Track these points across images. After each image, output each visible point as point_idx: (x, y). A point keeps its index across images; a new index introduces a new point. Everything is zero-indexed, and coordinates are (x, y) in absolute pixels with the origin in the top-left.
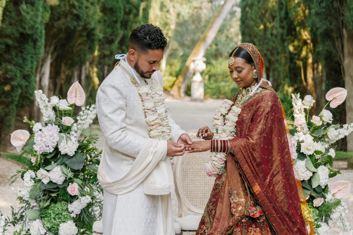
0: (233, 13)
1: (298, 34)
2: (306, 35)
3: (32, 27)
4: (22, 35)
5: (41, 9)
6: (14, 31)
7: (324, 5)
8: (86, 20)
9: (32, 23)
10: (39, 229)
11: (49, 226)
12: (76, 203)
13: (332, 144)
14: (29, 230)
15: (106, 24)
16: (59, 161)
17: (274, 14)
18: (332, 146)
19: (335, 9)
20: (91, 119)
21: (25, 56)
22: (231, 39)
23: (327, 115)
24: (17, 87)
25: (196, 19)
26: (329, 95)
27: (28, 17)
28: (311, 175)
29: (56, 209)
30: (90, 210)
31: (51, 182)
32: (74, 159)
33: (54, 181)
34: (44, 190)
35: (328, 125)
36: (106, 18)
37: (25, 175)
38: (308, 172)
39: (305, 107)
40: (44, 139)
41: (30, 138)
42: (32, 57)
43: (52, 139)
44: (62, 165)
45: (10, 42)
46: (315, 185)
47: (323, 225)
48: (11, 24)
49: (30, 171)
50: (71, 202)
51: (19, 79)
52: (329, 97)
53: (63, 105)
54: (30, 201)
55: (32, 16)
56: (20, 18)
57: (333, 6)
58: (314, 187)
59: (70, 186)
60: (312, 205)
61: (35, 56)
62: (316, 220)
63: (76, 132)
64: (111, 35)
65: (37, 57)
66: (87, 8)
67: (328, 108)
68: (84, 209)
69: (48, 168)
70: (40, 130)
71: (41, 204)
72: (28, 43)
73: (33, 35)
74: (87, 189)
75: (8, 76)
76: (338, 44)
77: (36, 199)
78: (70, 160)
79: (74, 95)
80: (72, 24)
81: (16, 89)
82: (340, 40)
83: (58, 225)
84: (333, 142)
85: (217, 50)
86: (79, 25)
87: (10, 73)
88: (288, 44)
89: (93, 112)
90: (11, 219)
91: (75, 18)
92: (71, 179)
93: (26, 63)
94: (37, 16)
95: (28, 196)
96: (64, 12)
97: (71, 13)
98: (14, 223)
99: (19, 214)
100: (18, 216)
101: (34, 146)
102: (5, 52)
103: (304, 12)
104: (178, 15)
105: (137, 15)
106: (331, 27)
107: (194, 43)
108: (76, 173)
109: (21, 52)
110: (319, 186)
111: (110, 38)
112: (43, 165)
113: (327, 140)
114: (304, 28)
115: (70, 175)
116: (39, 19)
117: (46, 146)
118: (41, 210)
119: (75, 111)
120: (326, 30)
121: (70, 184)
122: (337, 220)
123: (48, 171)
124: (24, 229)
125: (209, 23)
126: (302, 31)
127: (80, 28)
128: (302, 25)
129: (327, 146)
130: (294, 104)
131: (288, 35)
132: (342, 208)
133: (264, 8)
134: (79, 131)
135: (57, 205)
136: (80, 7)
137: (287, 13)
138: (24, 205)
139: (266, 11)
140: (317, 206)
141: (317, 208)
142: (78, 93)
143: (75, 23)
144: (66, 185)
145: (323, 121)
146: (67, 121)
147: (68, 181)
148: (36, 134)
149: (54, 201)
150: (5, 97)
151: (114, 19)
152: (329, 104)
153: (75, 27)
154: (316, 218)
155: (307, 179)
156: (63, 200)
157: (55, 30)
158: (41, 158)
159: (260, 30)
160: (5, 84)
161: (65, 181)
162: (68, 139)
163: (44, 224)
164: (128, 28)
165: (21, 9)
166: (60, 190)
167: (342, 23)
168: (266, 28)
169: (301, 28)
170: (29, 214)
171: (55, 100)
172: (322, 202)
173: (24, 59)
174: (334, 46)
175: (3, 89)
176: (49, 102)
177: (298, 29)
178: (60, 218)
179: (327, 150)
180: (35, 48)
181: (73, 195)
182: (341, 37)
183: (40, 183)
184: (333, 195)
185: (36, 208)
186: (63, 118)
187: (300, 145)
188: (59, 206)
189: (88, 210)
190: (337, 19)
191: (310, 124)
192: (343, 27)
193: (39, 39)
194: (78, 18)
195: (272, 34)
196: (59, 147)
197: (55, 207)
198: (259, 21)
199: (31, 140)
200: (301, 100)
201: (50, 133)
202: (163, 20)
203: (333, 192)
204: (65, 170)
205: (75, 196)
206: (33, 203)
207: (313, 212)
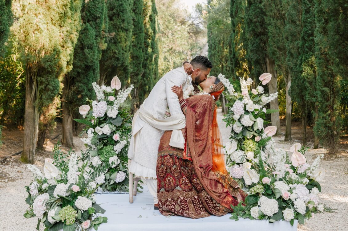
1: (241, 65)
2: (245, 65)
3: (92, 62)
5: (97, 52)
6: (82, 64)
7: (255, 45)
8: (122, 61)
9: (92, 59)
10: (97, 161)
11: (103, 159)
12: (118, 145)
13: (264, 106)
14: (91, 163)
15: (134, 65)
16: (107, 122)
17: (227, 59)
19: (261, 47)
20: (125, 97)
21: (89, 78)
23: (260, 89)
24: (85, 96)
26: (261, 78)
27: (89, 56)
28: (253, 123)
29: (107, 149)
30: (126, 149)
31: (103, 134)
32: (116, 120)
33: (105, 133)
34: (100, 139)
35: (261, 94)
36: (134, 62)
37: (88, 131)
38: (251, 121)
39: (247, 84)
40: (98, 109)
41: (90, 109)
42: (93, 79)
43: (103, 109)
44: (109, 123)
45: (80, 70)
46: (255, 129)
47: (262, 152)
48: (80, 60)
49: (91, 128)
50: (115, 145)
51: (86, 91)
52: (261, 79)
53: (109, 90)
54: (92, 146)
55: (92, 55)
56: (85, 56)
57: (260, 45)
58: (255, 130)
59: (114, 135)
60: (255, 141)
61: (94, 78)
62: (257, 149)
63: (117, 105)
64: (137, 71)
65: (95, 79)
66: (123, 54)
67: (261, 85)
68: (123, 148)
69: (101, 126)
70: (96, 105)
71: (98, 147)
72: (90, 71)
73: (92, 66)
74: (124, 137)
75: (80, 90)
77: (95, 144)
78: (114, 120)
79: (115, 84)
80: (115, 63)
81: (84, 97)
82: (265, 65)
83: (108, 158)
84: (265, 104)
86: (119, 64)
87: (80, 88)
88: (236, 72)
89: (126, 94)
90: (81, 157)
91: (116, 59)
92: (114, 131)
93: (89, 82)
94: (94, 55)
95: (90, 143)
96: (110, 56)
97: (114, 57)
98: (83, 160)
99: (86, 154)
100: (86, 156)
101: (93, 114)
102: (77, 76)
103: (244, 53)
105: (151, 61)
106: (260, 58)
108: (118, 128)
109: (87, 76)
110: (258, 129)
111: (137, 73)
112: (98, 124)
113: (261, 103)
114: (245, 61)
115: (114, 129)
116: (96, 57)
117: (100, 113)
118: (98, 150)
119: (116, 93)
120: (257, 59)
121: (114, 134)
122: (270, 149)
123: (102, 127)
124: (89, 162)
126: (243, 63)
127: (119, 65)
128: (243, 60)
129: (261, 106)
130: (241, 83)
131: (235, 67)
132: (272, 142)
133: (221, 56)
134: (118, 104)
135: (107, 147)
136: (119, 53)
137: (234, 55)
138: (88, 148)
140: (257, 141)
141: (257, 142)
142: (117, 82)
143: (117, 62)
144: (112, 135)
145: (258, 93)
146: (111, 98)
147: (113, 133)
148: (94, 107)
149: (105, 145)
150: (78, 102)
151: (139, 62)
152: (261, 83)
153: (117, 65)
154: (257, 148)
155: (251, 125)
156: (111, 144)
157: (106, 67)
158: (97, 120)
159: (220, 68)
160: (78, 94)
161: (112, 133)
162: (112, 109)
163: (100, 159)
164: (147, 68)
165: (85, 51)
166: (109, 138)
167: (266, 55)
168: (222, 66)
169: (242, 62)
170: (92, 153)
171: (104, 87)
172: (260, 138)
173: (88, 80)
174: (262, 68)
175: (77, 97)
176: (100, 88)
177: (241, 62)
178: (109, 155)
179: (262, 109)
180: (94, 74)
181: (116, 140)
182: (265, 63)
183: (97, 135)
184: (267, 135)
185: (95, 150)
186: (109, 97)
187: (246, 106)
188: (109, 148)
189: (125, 149)
190: (263, 53)
191: (251, 94)
192: (266, 57)
193: (96, 69)
194: (118, 59)
195: (226, 70)
196: (107, 113)
197: (106, 148)
198: (219, 63)
199: (91, 111)
200: (245, 81)
201: (102, 106)
202: (166, 66)
203: (266, 133)
204: (111, 126)
205: (117, 141)
206: (94, 147)
207: (256, 144)
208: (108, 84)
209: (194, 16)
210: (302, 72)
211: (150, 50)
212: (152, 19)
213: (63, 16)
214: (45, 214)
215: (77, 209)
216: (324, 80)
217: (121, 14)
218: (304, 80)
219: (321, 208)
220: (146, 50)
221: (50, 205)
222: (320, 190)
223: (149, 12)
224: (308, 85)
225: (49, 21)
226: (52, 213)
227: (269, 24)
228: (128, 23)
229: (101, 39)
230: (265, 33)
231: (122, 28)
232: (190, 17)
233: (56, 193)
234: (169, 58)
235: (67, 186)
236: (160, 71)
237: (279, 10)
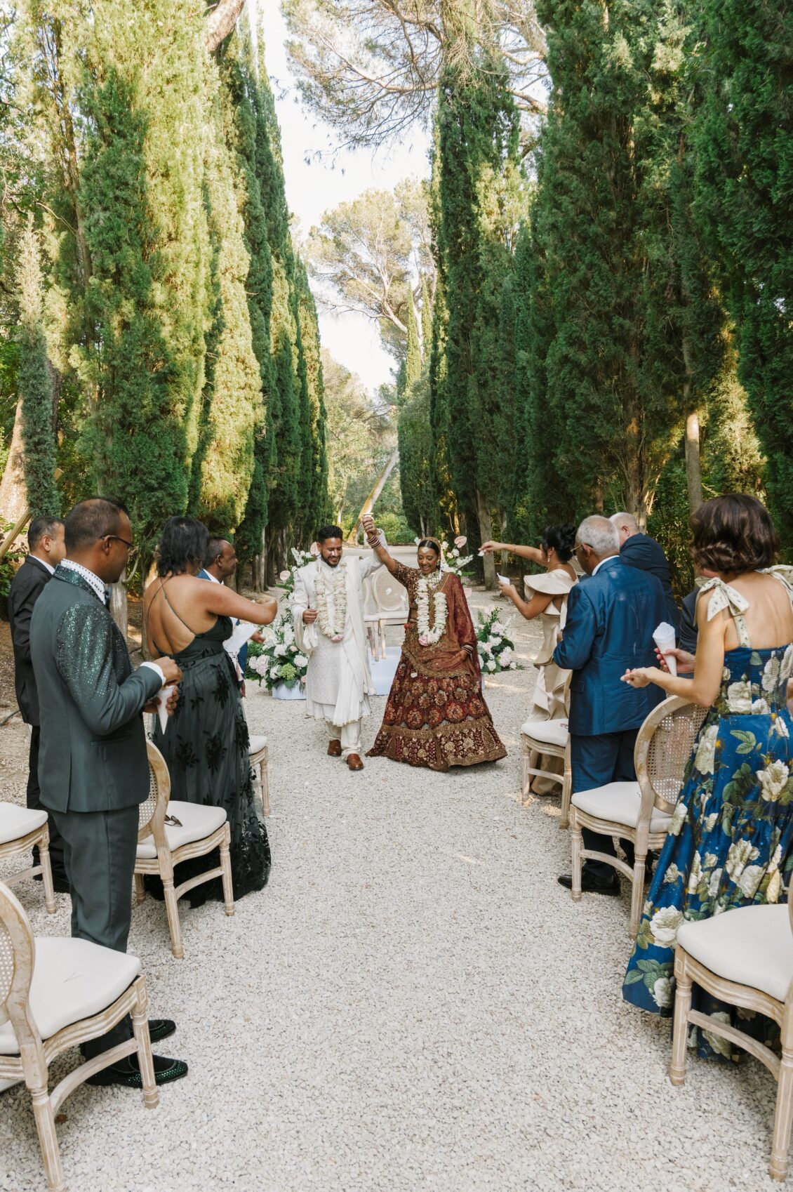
0: (393, 473)
1: (445, 492)
2: (451, 493)
3: (260, 505)
4: (253, 510)
5: (266, 493)
7: (462, 471)
17: (426, 475)
18: (460, 569)
19: (470, 477)
21: (256, 525)
22: (394, 496)
23: (456, 552)
25: (364, 480)
27: (259, 499)
35: (457, 557)
42: (260, 525)
51: (253, 541)
53: (308, 555)
57: (468, 473)
67: (456, 548)
72: (257, 515)
73: (261, 510)
75: (246, 540)
76: (473, 500)
85: (382, 505)
87: (247, 537)
88: (439, 500)
94: (263, 497)
103: (449, 478)
104: (349, 478)
105: (319, 484)
106: (468, 489)
107: (363, 500)
109: (254, 522)
114: (450, 488)
116: (265, 499)
120: (464, 490)
125: (374, 483)
126: (448, 490)
128: (448, 486)
131: (438, 492)
133: (419, 470)
137: (436, 476)
139: (421, 472)
145: (454, 556)
152: (456, 546)
167: (475, 486)
168: (421, 485)
169: (447, 488)
171: (303, 553)
173: (256, 527)
174: (471, 503)
177: (445, 488)
180: (262, 519)
182: (475, 496)
190: (471, 484)
192: (475, 489)
195: (426, 491)
198: (415, 480)
208: (307, 550)
209: (377, 404)
210: (516, 514)
211: (318, 469)
212: (320, 425)
213: (238, 462)
214: (268, 672)
215: (296, 667)
216: (538, 527)
217: (287, 433)
218: (519, 524)
219: (513, 666)
220: (314, 470)
221: (271, 664)
222: (513, 649)
223: (318, 416)
224: (522, 529)
225: (223, 468)
226: (274, 670)
227: (478, 449)
228: (296, 445)
229: (270, 475)
230: (473, 459)
231: (288, 452)
232: (371, 405)
233: (276, 654)
234: (342, 471)
235: (286, 647)
236: (330, 493)
237: (490, 431)
